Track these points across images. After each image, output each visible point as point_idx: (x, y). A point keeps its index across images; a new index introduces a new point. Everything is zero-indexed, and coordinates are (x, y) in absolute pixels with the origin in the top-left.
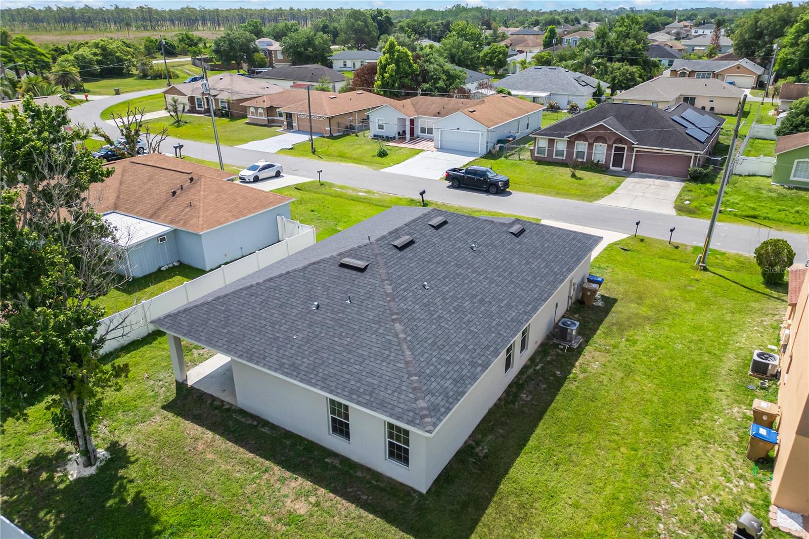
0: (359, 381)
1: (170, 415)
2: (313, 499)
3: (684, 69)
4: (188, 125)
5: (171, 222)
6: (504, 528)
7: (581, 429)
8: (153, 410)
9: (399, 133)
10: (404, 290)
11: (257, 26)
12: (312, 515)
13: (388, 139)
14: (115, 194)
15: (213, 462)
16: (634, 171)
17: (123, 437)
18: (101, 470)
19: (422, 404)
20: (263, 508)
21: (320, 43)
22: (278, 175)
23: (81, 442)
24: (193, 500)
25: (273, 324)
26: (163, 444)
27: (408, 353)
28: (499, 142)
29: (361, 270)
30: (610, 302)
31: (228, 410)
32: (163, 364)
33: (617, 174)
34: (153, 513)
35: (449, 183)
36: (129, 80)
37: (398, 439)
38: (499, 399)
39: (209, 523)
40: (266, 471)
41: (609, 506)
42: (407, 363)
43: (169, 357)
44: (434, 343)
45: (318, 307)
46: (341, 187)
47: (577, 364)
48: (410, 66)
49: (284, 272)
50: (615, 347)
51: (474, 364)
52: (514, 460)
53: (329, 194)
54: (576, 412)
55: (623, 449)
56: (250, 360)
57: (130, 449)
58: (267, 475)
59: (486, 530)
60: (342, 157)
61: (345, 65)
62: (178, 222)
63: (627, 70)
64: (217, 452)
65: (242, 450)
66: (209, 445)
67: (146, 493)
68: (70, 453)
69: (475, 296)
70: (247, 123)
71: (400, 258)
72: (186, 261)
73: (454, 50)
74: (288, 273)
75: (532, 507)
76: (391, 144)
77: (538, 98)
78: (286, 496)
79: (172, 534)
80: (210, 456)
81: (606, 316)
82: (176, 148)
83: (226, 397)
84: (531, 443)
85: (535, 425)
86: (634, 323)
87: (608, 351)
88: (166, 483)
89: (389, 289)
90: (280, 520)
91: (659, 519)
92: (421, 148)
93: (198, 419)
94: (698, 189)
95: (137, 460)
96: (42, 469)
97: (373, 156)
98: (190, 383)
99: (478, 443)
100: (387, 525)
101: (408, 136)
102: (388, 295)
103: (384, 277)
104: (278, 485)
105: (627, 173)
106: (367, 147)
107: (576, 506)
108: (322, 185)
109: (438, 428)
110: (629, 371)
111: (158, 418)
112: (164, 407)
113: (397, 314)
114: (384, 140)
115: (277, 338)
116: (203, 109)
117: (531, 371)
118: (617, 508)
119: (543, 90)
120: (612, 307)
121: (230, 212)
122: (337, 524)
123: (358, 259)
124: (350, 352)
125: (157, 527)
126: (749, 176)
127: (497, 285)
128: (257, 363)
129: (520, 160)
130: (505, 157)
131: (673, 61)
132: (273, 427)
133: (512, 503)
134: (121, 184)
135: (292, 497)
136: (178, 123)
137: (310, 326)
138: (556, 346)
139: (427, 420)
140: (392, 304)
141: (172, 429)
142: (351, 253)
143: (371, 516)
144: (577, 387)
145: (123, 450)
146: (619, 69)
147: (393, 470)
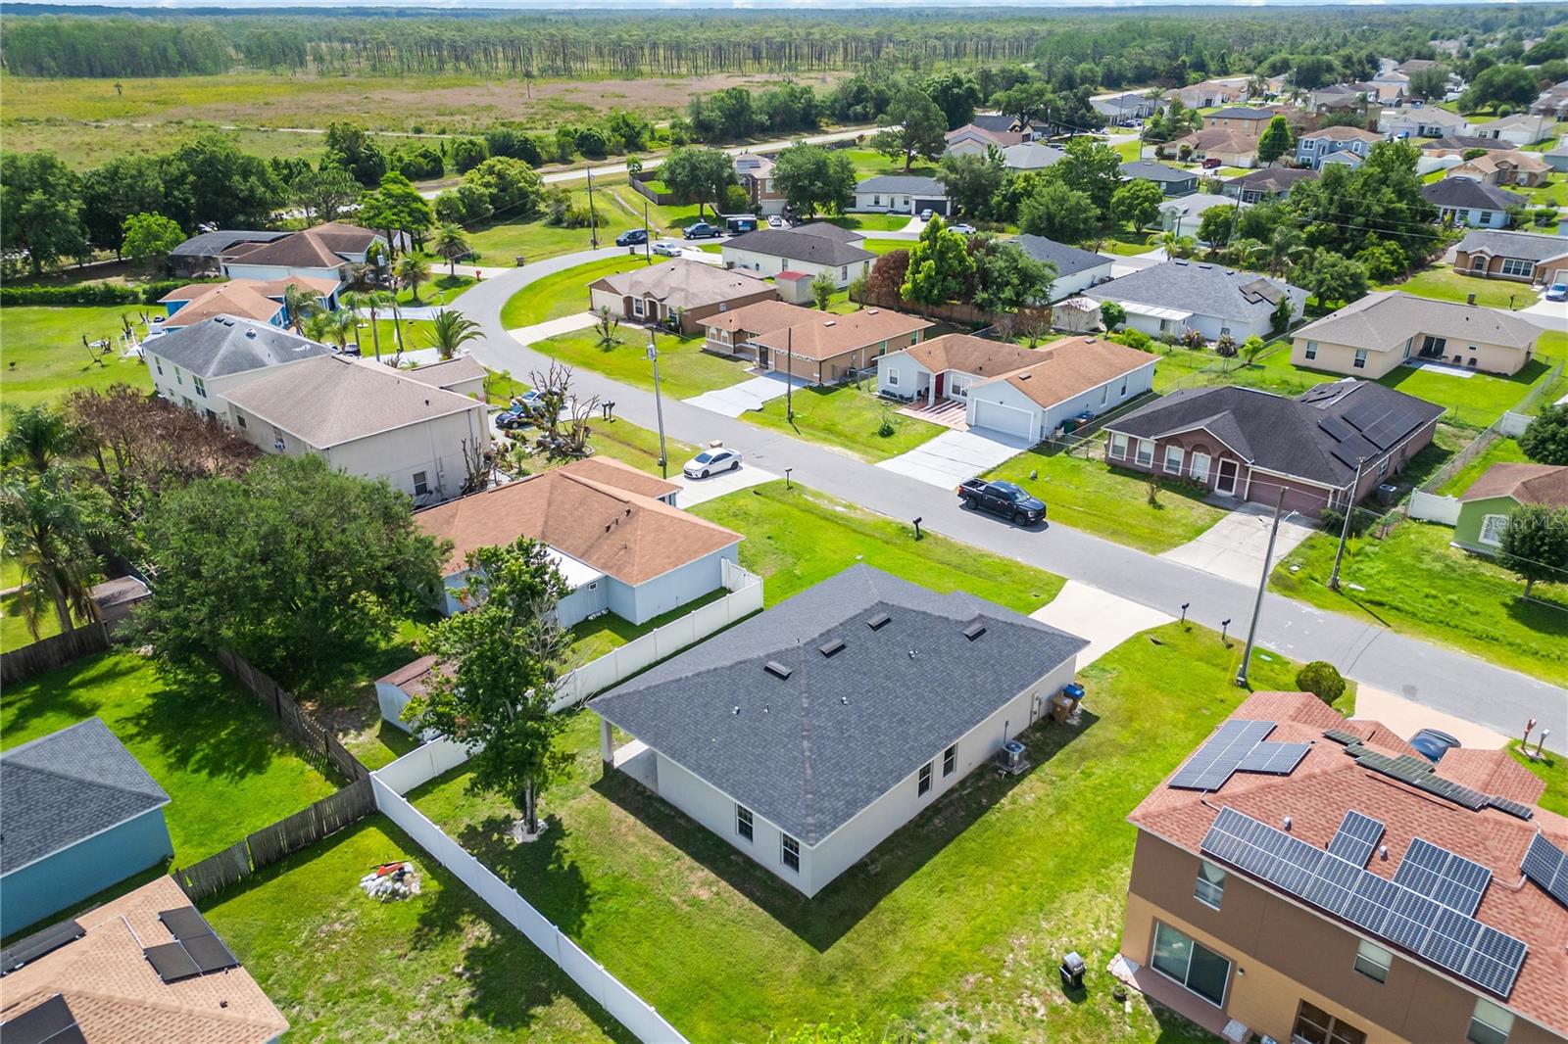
0: (763, 792)
1: (598, 795)
2: (714, 889)
3: (1481, 252)
4: (621, 347)
5: (604, 567)
6: (871, 936)
7: (979, 862)
8: (582, 787)
9: (919, 393)
10: (821, 705)
11: (742, 100)
12: (711, 902)
13: (903, 400)
14: (543, 519)
15: (633, 845)
16: (1248, 500)
17: (558, 811)
18: (541, 837)
19: (810, 820)
20: (673, 889)
21: (836, 172)
22: (735, 466)
23: (529, 812)
24: (616, 874)
25: (696, 723)
26: (592, 822)
27: (809, 771)
28: (1064, 423)
29: (784, 678)
30: (1089, 719)
31: (649, 797)
32: (591, 740)
33: (1221, 503)
34: (585, 881)
35: (962, 501)
36: (536, 227)
37: (791, 848)
38: (910, 822)
39: (629, 895)
40: (678, 859)
41: (974, 932)
42: (806, 781)
43: (598, 731)
44: (838, 763)
45: (738, 711)
46: (815, 495)
47: (1010, 793)
48: (961, 260)
49: (712, 668)
50: (1063, 778)
51: (871, 788)
52: (901, 882)
53: (796, 506)
54: (983, 845)
55: (1014, 887)
56: (673, 757)
57: (565, 823)
58: (678, 863)
59: (855, 936)
60: (830, 431)
61: (877, 202)
62: (611, 568)
63: (1347, 268)
64: (637, 836)
65: (659, 837)
66: (631, 828)
67: (579, 864)
68: (515, 819)
69: (895, 715)
70: (705, 351)
71: (825, 667)
72: (615, 610)
73: (1053, 208)
74: (716, 669)
75: (902, 923)
76: (904, 411)
77: (1170, 321)
78: (693, 883)
79: (599, 899)
80: (632, 839)
81: (1073, 739)
82: (605, 406)
83: (648, 784)
84: (924, 869)
85: (936, 851)
86: (1101, 753)
87: (1052, 783)
88: (595, 857)
89: (805, 703)
90: (685, 901)
91: (1012, 950)
92: (945, 424)
93: (621, 803)
94: (1329, 543)
95: (570, 834)
96: (493, 830)
97: (873, 434)
98: (616, 765)
99: (873, 862)
100: (773, 919)
101: (932, 398)
102: (803, 709)
103: (803, 689)
104: (687, 873)
105: (1236, 504)
106: (869, 415)
107: (943, 929)
108: (790, 488)
109: (820, 843)
110: (1063, 808)
111: (587, 796)
112: (592, 787)
113: (808, 731)
114: (897, 402)
115: (697, 739)
116: (643, 316)
117: (956, 795)
118: (980, 936)
119: (1182, 307)
120: (1087, 727)
121: (669, 557)
122: (732, 911)
123: (783, 664)
124: (759, 763)
125: (588, 892)
126: (1430, 523)
127: (925, 703)
128: (679, 761)
129: (1088, 459)
130: (1066, 453)
131: (1489, 214)
132: (689, 820)
133: (886, 918)
134: (549, 505)
135: (697, 885)
136: (607, 345)
137: (728, 731)
138: (996, 769)
139: (812, 835)
140: (805, 720)
141: (600, 809)
142: (778, 656)
143: (761, 910)
144: (998, 819)
145: (559, 823)
146: (1334, 266)
147: (785, 873)
